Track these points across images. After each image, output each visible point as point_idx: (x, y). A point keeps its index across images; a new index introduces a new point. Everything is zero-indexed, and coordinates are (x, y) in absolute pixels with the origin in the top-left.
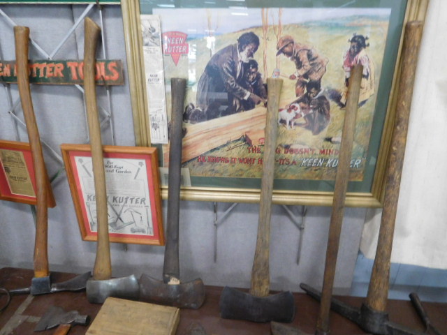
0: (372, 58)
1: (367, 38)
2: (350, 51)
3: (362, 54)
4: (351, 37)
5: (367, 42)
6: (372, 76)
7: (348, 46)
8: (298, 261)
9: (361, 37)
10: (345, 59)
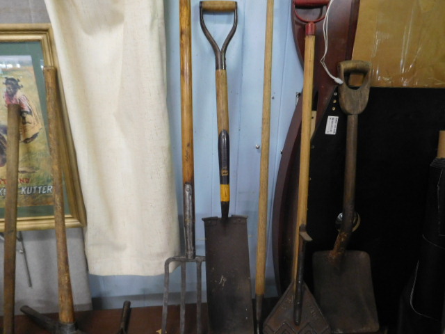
0: (29, 96)
1: (19, 81)
2: (7, 92)
3: (19, 94)
4: (4, 81)
5: (20, 84)
6: (35, 111)
7: (4, 88)
8: (30, 285)
9: (13, 79)
10: (5, 99)
